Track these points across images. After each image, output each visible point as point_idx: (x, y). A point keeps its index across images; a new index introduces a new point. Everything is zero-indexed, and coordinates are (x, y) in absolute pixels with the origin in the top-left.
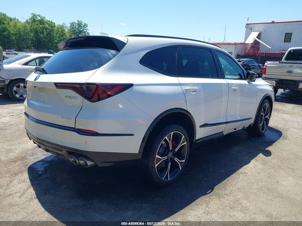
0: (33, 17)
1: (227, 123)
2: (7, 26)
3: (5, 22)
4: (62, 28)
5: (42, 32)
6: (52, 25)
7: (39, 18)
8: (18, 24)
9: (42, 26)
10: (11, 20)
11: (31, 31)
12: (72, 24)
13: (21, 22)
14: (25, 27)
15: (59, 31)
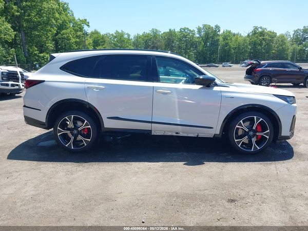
0: (254, 30)
1: (152, 122)
2: (229, 41)
3: (229, 38)
4: (282, 38)
5: (261, 44)
6: (273, 35)
7: (260, 30)
8: (239, 38)
9: (261, 38)
10: (234, 35)
11: (250, 44)
12: (296, 32)
13: (242, 36)
14: (245, 40)
15: (279, 41)
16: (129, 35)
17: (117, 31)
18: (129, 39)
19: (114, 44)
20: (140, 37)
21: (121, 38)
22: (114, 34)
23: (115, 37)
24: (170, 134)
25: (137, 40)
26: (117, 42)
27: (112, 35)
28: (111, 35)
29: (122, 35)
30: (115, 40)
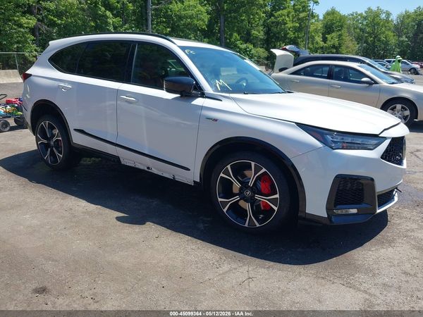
16: (388, 14)
17: (369, 9)
18: (387, 21)
19: (361, 29)
20: (409, 16)
21: (374, 20)
22: (364, 14)
23: (365, 18)
24: (142, 167)
25: (402, 22)
26: (367, 25)
27: (361, 15)
28: (359, 15)
29: (377, 15)
30: (365, 23)
